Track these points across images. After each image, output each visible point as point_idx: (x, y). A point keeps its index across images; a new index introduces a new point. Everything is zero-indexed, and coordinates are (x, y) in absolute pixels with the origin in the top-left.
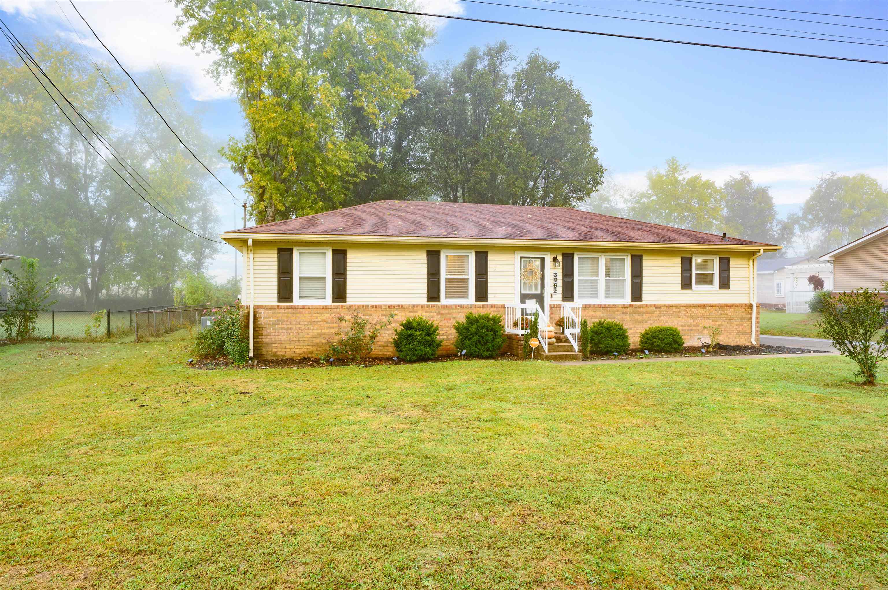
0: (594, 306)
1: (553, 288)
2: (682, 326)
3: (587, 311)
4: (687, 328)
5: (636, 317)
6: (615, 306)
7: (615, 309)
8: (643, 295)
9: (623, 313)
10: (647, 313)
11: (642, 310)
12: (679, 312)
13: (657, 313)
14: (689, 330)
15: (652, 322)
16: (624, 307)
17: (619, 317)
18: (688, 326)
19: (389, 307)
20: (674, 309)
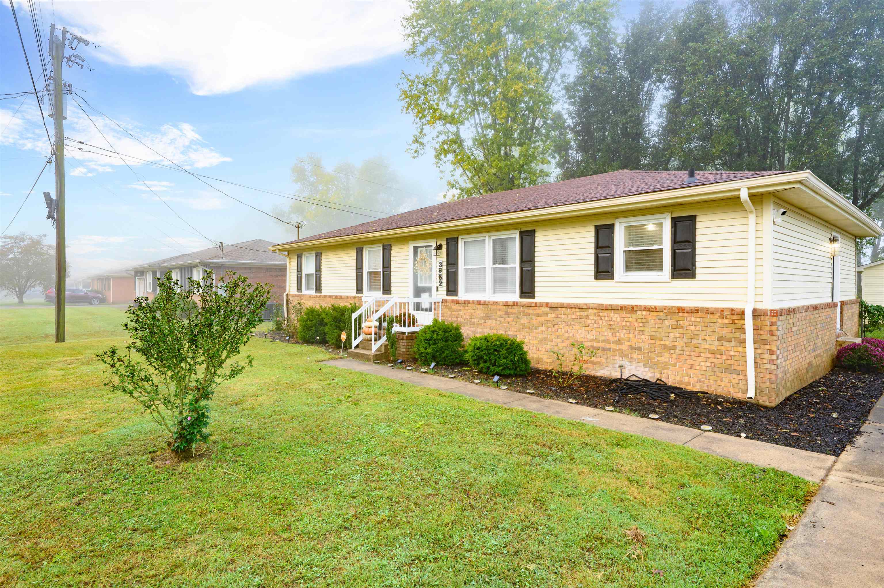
0: (473, 302)
1: (438, 280)
2: (592, 340)
3: (467, 308)
4: (600, 345)
5: (523, 321)
6: (496, 303)
7: (495, 307)
8: (536, 289)
9: (507, 313)
10: (538, 315)
11: (531, 311)
12: (587, 318)
13: (551, 316)
14: (604, 349)
15: (544, 329)
16: (507, 305)
17: (502, 319)
18: (604, 341)
19: (336, 297)
20: (579, 313)
